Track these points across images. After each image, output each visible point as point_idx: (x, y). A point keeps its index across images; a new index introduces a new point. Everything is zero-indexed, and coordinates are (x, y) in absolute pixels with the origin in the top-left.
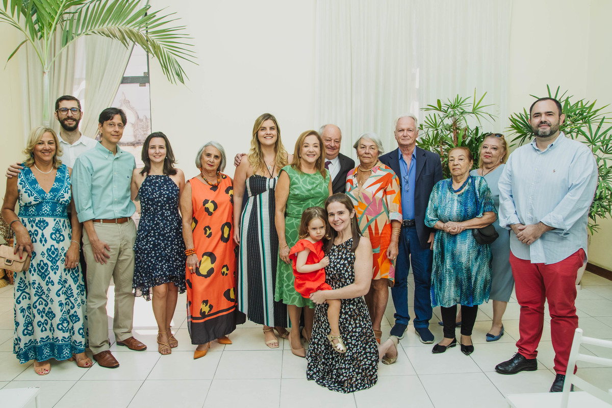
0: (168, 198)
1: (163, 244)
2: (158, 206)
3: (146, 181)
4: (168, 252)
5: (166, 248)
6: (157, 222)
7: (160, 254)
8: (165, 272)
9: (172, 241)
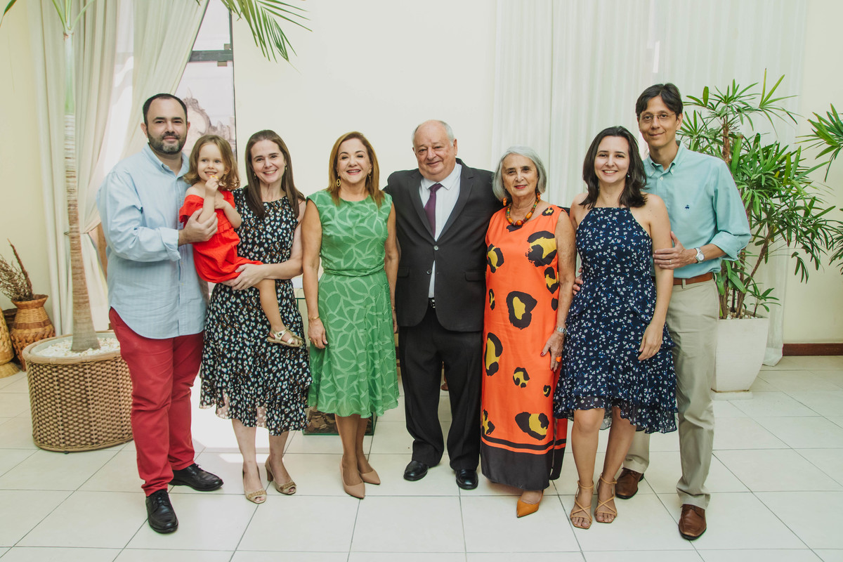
0: (619, 252)
1: (603, 336)
2: (601, 265)
3: (587, 218)
4: (610, 353)
5: (608, 345)
6: (597, 294)
7: (596, 353)
8: (599, 389)
9: (622, 334)
